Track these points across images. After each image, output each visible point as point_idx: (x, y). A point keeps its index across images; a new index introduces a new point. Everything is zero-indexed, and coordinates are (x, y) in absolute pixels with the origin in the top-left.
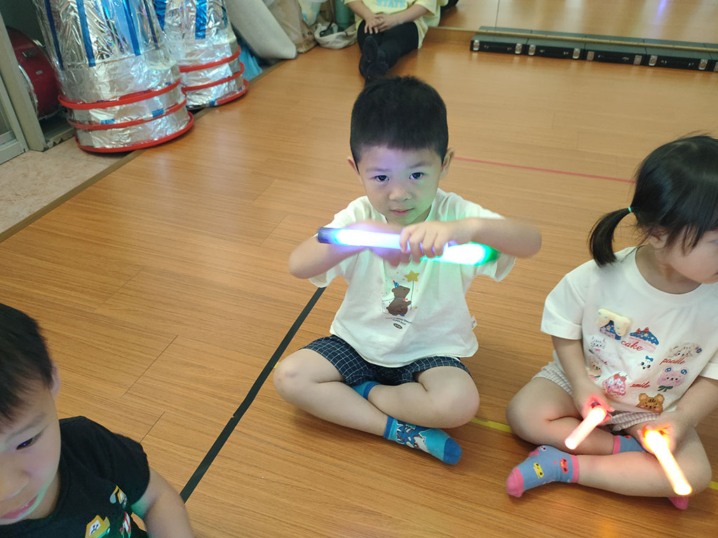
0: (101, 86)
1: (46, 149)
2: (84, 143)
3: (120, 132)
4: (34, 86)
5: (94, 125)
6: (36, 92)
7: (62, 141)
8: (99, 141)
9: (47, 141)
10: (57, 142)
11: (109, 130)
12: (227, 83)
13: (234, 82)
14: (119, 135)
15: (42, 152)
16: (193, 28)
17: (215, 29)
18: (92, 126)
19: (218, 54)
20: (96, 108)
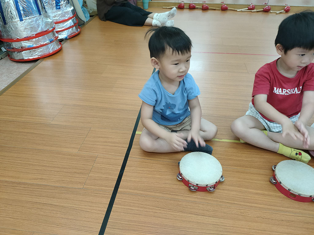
11: (31, 50)
12: (72, 28)
16: (55, 5)
17: (64, 5)
18: (23, 49)
19: (67, 16)
20: (25, 40)
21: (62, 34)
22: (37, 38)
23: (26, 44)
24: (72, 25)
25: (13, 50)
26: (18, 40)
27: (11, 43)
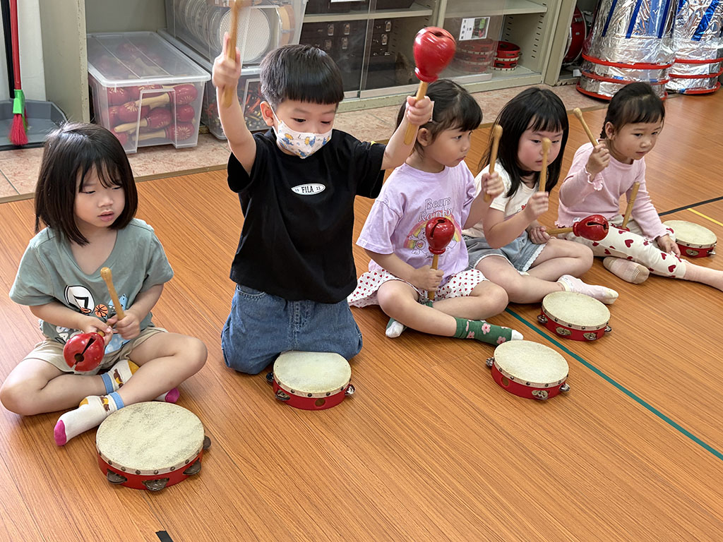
1: (555, 85)
5: (608, 78)
7: (566, 84)
10: (563, 84)
12: (702, 79)
13: (707, 81)
15: (552, 86)
16: (694, 31)
17: (710, 36)
18: (606, 78)
19: (704, 55)
20: (615, 67)
21: (679, 82)
22: (635, 70)
23: (614, 72)
24: (705, 73)
25: (590, 75)
26: (607, 64)
27: (594, 64)
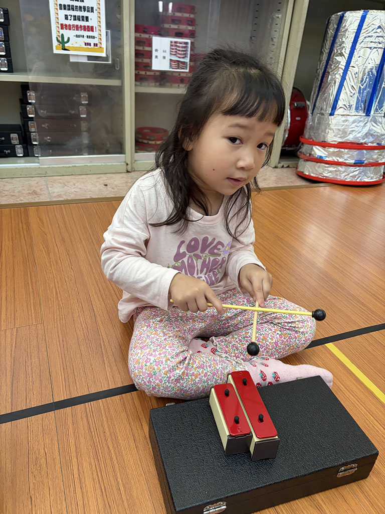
0: (329, 131)
1: (276, 167)
2: (300, 169)
3: (326, 167)
4: (290, 127)
5: (311, 157)
6: (290, 130)
7: (288, 167)
8: (309, 169)
9: (279, 163)
10: (285, 166)
11: (319, 164)
14: (323, 169)
15: (274, 168)
20: (321, 146)
22: (338, 149)
23: (318, 151)
